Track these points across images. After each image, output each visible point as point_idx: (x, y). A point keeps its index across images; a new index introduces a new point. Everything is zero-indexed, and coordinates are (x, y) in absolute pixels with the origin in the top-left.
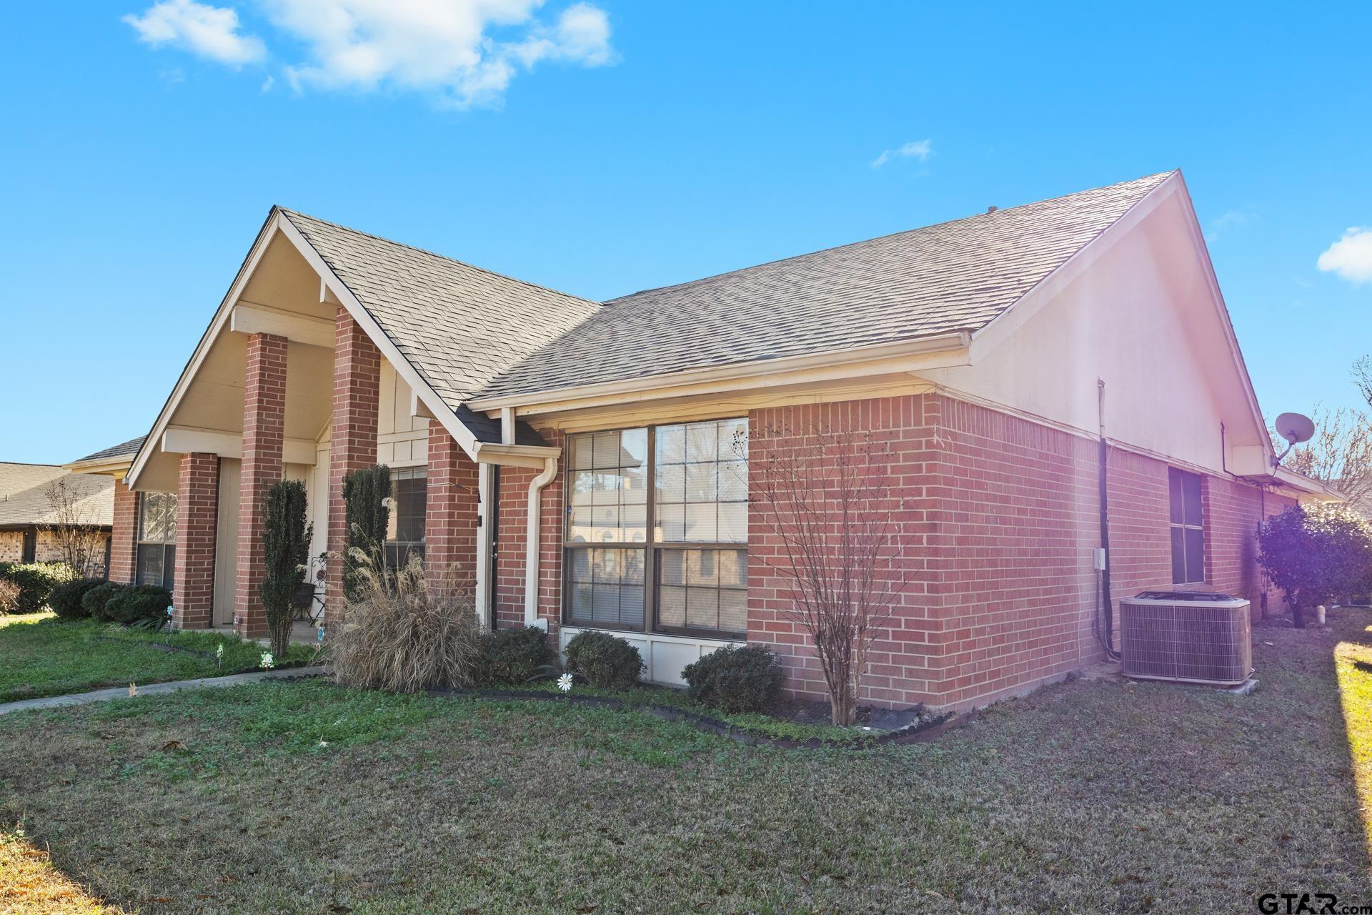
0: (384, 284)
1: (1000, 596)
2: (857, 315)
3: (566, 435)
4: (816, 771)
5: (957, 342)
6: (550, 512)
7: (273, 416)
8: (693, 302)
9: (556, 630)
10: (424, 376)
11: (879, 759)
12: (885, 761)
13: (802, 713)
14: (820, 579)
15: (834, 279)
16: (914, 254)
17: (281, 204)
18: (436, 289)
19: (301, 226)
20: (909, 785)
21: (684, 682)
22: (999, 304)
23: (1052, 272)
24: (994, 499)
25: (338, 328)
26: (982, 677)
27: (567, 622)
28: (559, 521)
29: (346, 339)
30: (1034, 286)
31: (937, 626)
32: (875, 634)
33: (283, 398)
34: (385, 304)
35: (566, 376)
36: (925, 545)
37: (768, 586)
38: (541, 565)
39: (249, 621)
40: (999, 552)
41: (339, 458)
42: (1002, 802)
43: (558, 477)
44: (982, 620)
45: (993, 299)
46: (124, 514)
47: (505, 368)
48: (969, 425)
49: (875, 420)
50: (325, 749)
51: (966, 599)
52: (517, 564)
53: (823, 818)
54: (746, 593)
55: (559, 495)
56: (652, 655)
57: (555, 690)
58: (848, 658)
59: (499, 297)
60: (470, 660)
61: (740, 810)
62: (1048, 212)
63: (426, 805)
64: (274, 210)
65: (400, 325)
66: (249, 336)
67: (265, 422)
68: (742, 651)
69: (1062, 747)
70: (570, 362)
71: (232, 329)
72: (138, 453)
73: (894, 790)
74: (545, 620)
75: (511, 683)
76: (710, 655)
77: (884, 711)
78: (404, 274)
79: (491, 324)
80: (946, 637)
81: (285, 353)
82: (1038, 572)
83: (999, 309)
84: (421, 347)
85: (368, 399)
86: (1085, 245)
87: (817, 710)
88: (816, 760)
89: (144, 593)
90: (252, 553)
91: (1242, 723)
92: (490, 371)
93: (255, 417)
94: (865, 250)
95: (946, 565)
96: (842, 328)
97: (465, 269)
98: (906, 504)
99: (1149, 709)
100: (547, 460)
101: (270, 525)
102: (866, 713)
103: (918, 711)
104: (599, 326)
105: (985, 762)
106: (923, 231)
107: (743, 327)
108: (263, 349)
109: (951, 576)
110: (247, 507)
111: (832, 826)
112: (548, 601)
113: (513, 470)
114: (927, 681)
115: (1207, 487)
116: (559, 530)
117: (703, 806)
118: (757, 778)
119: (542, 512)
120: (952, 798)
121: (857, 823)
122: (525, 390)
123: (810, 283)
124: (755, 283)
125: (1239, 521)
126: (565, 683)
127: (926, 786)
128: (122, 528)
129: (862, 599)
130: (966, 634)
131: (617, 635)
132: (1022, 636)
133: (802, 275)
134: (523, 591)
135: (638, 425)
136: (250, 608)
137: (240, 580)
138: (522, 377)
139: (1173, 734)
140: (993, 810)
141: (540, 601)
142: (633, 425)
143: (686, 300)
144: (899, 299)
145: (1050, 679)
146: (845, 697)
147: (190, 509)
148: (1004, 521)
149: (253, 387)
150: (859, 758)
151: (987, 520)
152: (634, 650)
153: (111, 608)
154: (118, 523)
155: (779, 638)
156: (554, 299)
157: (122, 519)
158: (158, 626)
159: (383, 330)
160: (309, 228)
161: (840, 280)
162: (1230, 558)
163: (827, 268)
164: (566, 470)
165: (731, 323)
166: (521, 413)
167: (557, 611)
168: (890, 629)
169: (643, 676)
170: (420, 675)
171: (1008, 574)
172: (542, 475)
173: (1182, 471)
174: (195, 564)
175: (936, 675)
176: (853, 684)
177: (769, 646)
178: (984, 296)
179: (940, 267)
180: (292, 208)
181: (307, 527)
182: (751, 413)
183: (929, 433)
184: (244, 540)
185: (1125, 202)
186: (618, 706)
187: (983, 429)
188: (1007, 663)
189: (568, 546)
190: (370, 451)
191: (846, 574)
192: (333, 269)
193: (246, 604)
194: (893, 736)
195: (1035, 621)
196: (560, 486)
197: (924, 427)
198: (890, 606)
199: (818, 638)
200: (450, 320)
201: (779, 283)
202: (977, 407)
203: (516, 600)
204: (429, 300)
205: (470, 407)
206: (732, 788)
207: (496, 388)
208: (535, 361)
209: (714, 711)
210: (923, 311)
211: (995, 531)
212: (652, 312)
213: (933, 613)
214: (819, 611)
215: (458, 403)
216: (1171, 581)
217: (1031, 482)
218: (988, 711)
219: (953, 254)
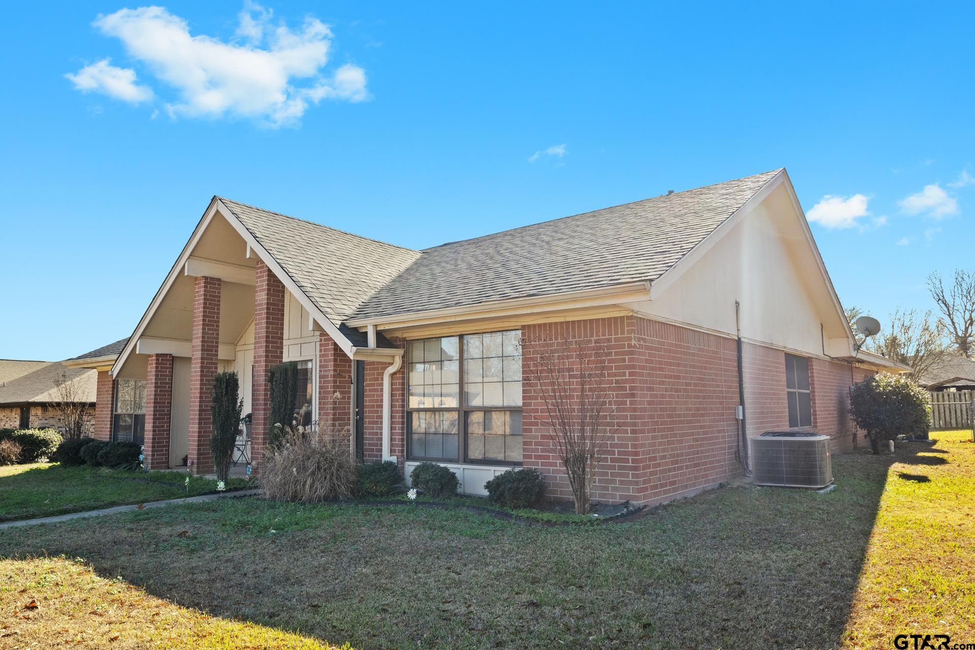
0: (287, 245)
1: (675, 435)
2: (586, 268)
3: (407, 341)
4: (567, 538)
5: (642, 287)
6: (397, 389)
7: (212, 330)
8: (483, 254)
9: (403, 463)
10: (318, 306)
11: (603, 531)
12: (606, 532)
13: (557, 508)
14: (567, 427)
15: (571, 240)
16: (620, 224)
17: (219, 195)
18: (319, 247)
19: (232, 209)
20: (620, 544)
21: (486, 493)
22: (668, 263)
23: (700, 241)
24: (670, 377)
25: (257, 273)
26: (665, 485)
27: (410, 457)
28: (403, 395)
29: (263, 281)
30: (689, 251)
31: (637, 454)
32: (599, 460)
33: (218, 318)
34: (289, 259)
35: (407, 304)
36: (628, 406)
37: (535, 432)
38: (392, 423)
39: (198, 463)
40: (674, 409)
41: (259, 357)
42: (672, 551)
43: (402, 367)
44: (664, 450)
45: (665, 259)
46: (104, 394)
47: (366, 298)
48: (654, 334)
49: (598, 332)
50: (275, 534)
51: (654, 438)
52: (377, 423)
53: (571, 561)
54: (520, 437)
55: (403, 378)
56: (464, 477)
57: (406, 499)
58: (584, 474)
59: (357, 251)
60: (350, 483)
61: (524, 558)
62: (703, 196)
63: (345, 560)
64: (214, 199)
65: (300, 273)
66: (196, 279)
67: (208, 333)
68: (520, 472)
69: (710, 523)
70: (407, 295)
71: (186, 274)
72: (121, 354)
73: (611, 547)
74: (395, 457)
75: (376, 496)
76: (501, 475)
77: (606, 505)
78: (298, 238)
79: (354, 270)
80: (641, 461)
81: (219, 289)
82: (699, 421)
83: (668, 266)
84: (314, 287)
85: (277, 319)
86: (722, 223)
87: (566, 506)
88: (566, 533)
89: (123, 446)
90: (200, 419)
91: (819, 509)
92: (356, 300)
93: (201, 331)
94: (591, 219)
95: (641, 417)
96: (577, 276)
97: (335, 233)
98: (617, 382)
99: (765, 502)
100: (395, 357)
101: (216, 400)
102: (595, 507)
103: (626, 505)
104: (422, 269)
105: (665, 532)
106: (627, 206)
107: (516, 273)
108: (205, 287)
109: (644, 424)
110: (195, 389)
111: (575, 564)
112: (397, 445)
113: (373, 363)
114: (631, 487)
115: (812, 365)
116: (403, 400)
117: (502, 557)
118: (532, 542)
119: (392, 390)
120: (644, 550)
121: (590, 563)
122: (382, 314)
123: (557, 243)
124: (522, 241)
125: (835, 386)
126: (412, 494)
127: (629, 545)
128: (103, 404)
129: (592, 438)
130: (654, 459)
131: (442, 465)
132: (690, 460)
133: (551, 236)
134: (381, 439)
135: (453, 334)
136: (198, 454)
137: (191, 436)
138: (378, 305)
139: (776, 515)
140: (667, 555)
141: (392, 445)
142: (449, 335)
143: (478, 252)
144: (610, 257)
145: (708, 486)
146: (583, 498)
147: (155, 391)
148: (677, 390)
149: (199, 312)
150: (591, 531)
151: (666, 390)
152: (453, 474)
153: (102, 457)
154: (100, 401)
155: (543, 464)
156: (391, 250)
157: (103, 398)
158: (134, 468)
159: (290, 277)
160: (237, 210)
161: (576, 241)
162: (829, 410)
163: (567, 231)
164: (407, 365)
165: (509, 270)
166: (379, 328)
167: (402, 451)
168: (609, 457)
169: (460, 490)
170: (321, 492)
171: (680, 422)
172: (392, 366)
173: (795, 355)
174: (158, 427)
175: (637, 483)
176: (588, 490)
177: (537, 469)
178: (660, 257)
179: (636, 235)
180: (225, 197)
181: (239, 401)
182: (523, 328)
183: (630, 339)
184: (194, 410)
185: (748, 192)
186: (445, 506)
187: (662, 335)
188: (681, 477)
189: (409, 411)
190: (278, 352)
191: (583, 425)
192: (255, 237)
193: (195, 452)
194: (611, 519)
195: (698, 451)
196: (403, 373)
197: (626, 335)
198: (609, 442)
199: (566, 462)
200: (329, 268)
201: (537, 242)
202: (659, 322)
203: (376, 445)
204: (315, 255)
205: (347, 325)
206: (518, 548)
207: (362, 311)
208: (384, 294)
209: (505, 508)
210: (625, 266)
211: (671, 396)
212: (456, 260)
213: (634, 446)
214: (566, 447)
215: (339, 322)
216: (788, 426)
217: (694, 366)
218: (669, 505)
219: (644, 226)
